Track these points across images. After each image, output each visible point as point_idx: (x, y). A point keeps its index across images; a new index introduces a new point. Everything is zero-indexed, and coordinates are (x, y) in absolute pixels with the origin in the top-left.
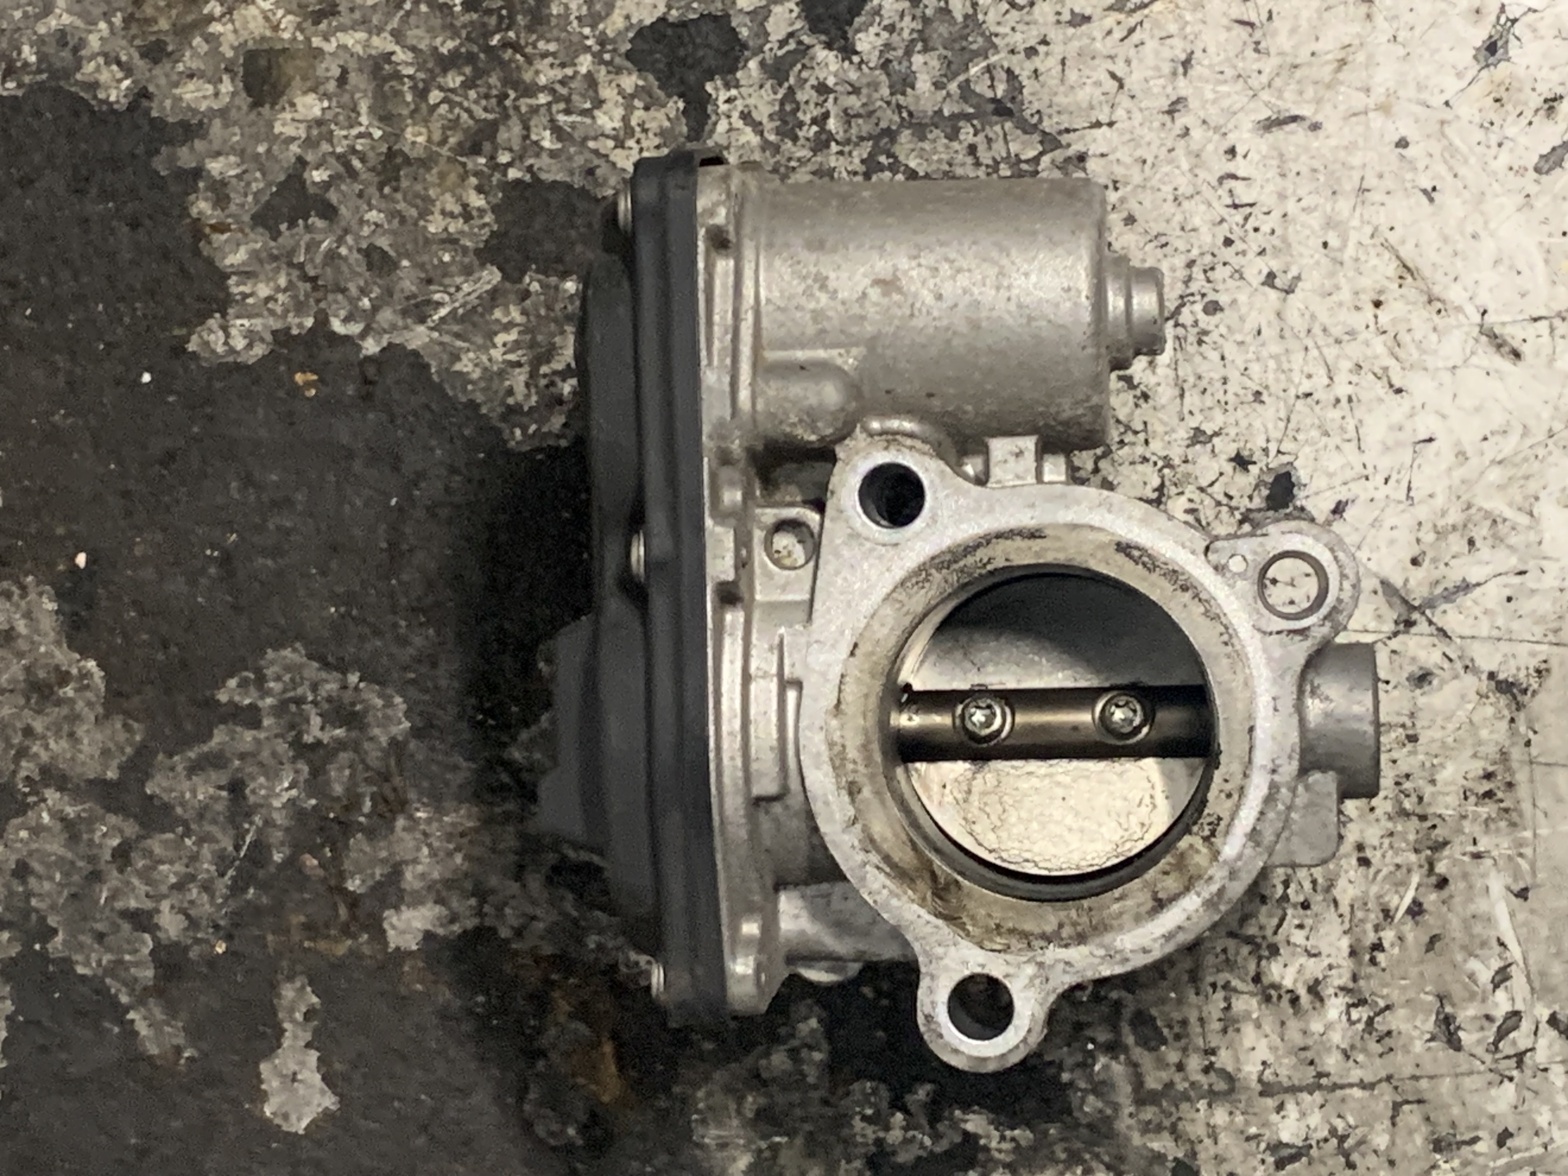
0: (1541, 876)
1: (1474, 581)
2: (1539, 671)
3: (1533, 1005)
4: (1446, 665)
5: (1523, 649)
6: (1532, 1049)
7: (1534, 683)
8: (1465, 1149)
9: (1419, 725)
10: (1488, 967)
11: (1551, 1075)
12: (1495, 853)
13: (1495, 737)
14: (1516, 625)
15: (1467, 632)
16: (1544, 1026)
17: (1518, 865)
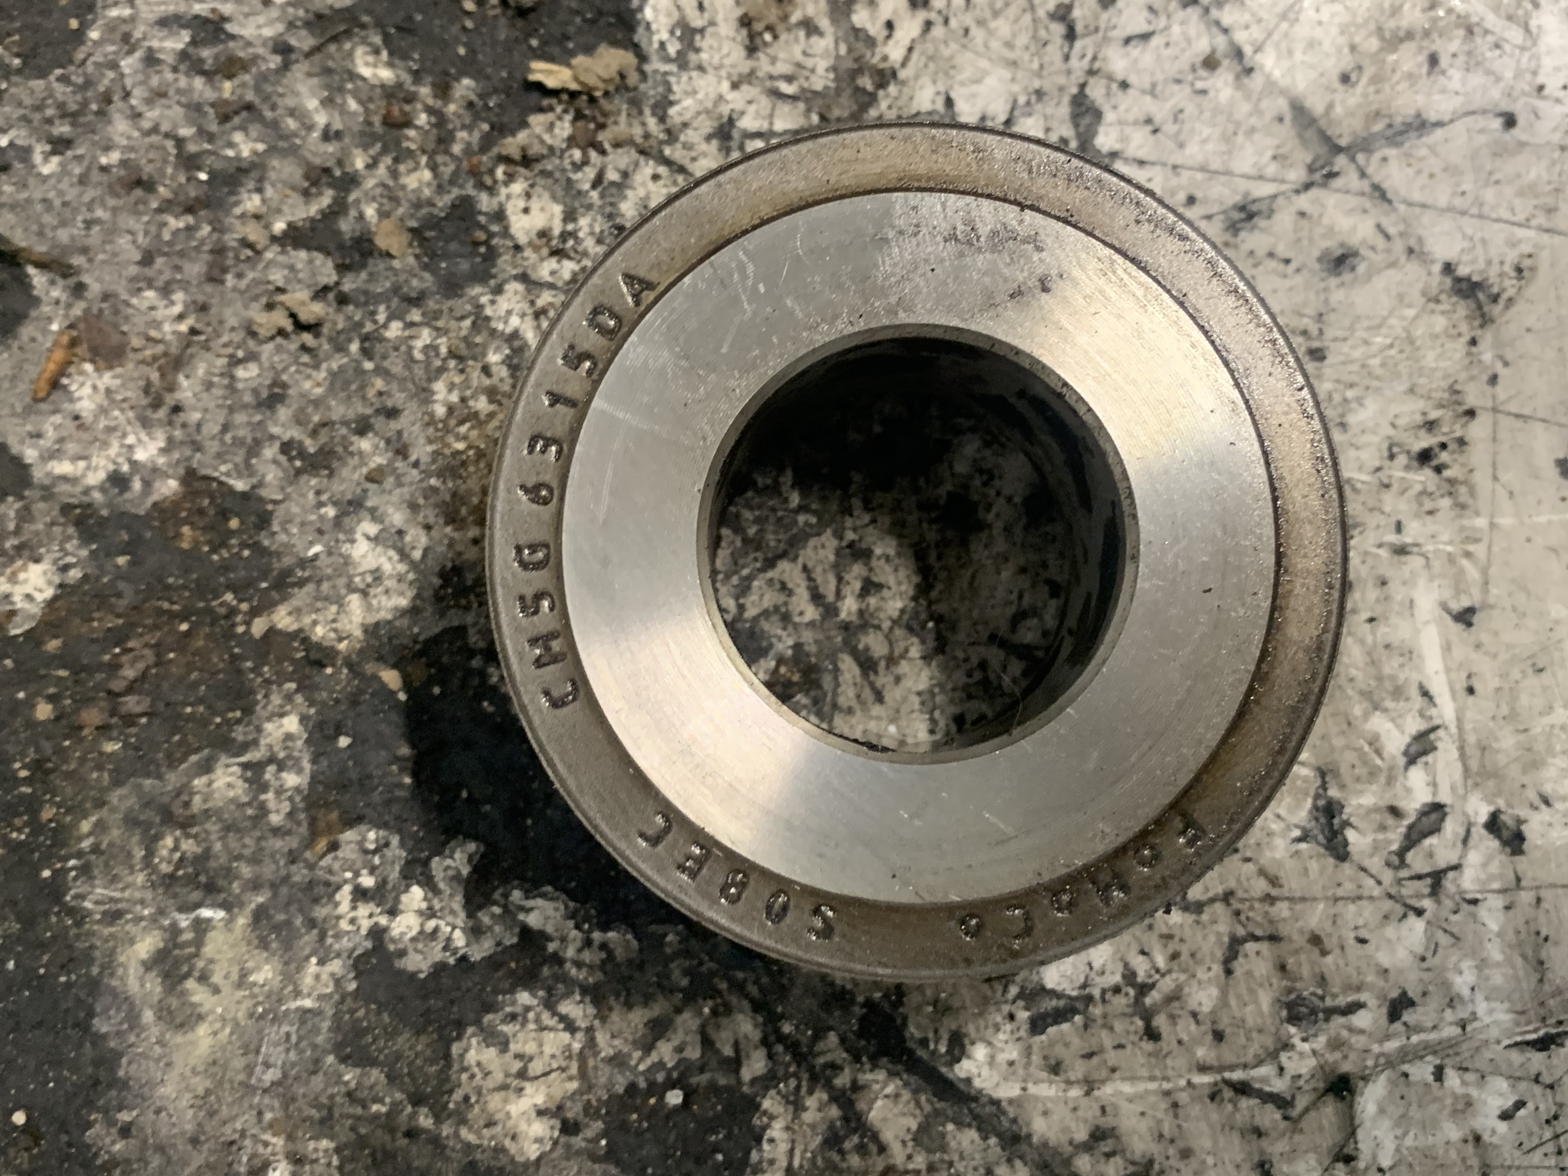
0: (1494, 591)
1: (1433, 117)
2: (1519, 270)
3: (1464, 798)
4: (1380, 243)
5: (1497, 234)
6: (1456, 867)
7: (1510, 287)
8: (1339, 1021)
9: (1329, 334)
10: (1401, 729)
11: (1482, 912)
12: (1429, 548)
13: (1443, 364)
14: (1489, 195)
15: (1417, 196)
16: (1479, 832)
17: (1462, 572)
